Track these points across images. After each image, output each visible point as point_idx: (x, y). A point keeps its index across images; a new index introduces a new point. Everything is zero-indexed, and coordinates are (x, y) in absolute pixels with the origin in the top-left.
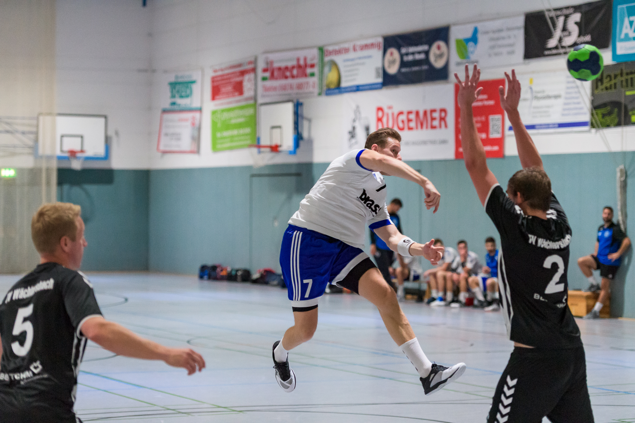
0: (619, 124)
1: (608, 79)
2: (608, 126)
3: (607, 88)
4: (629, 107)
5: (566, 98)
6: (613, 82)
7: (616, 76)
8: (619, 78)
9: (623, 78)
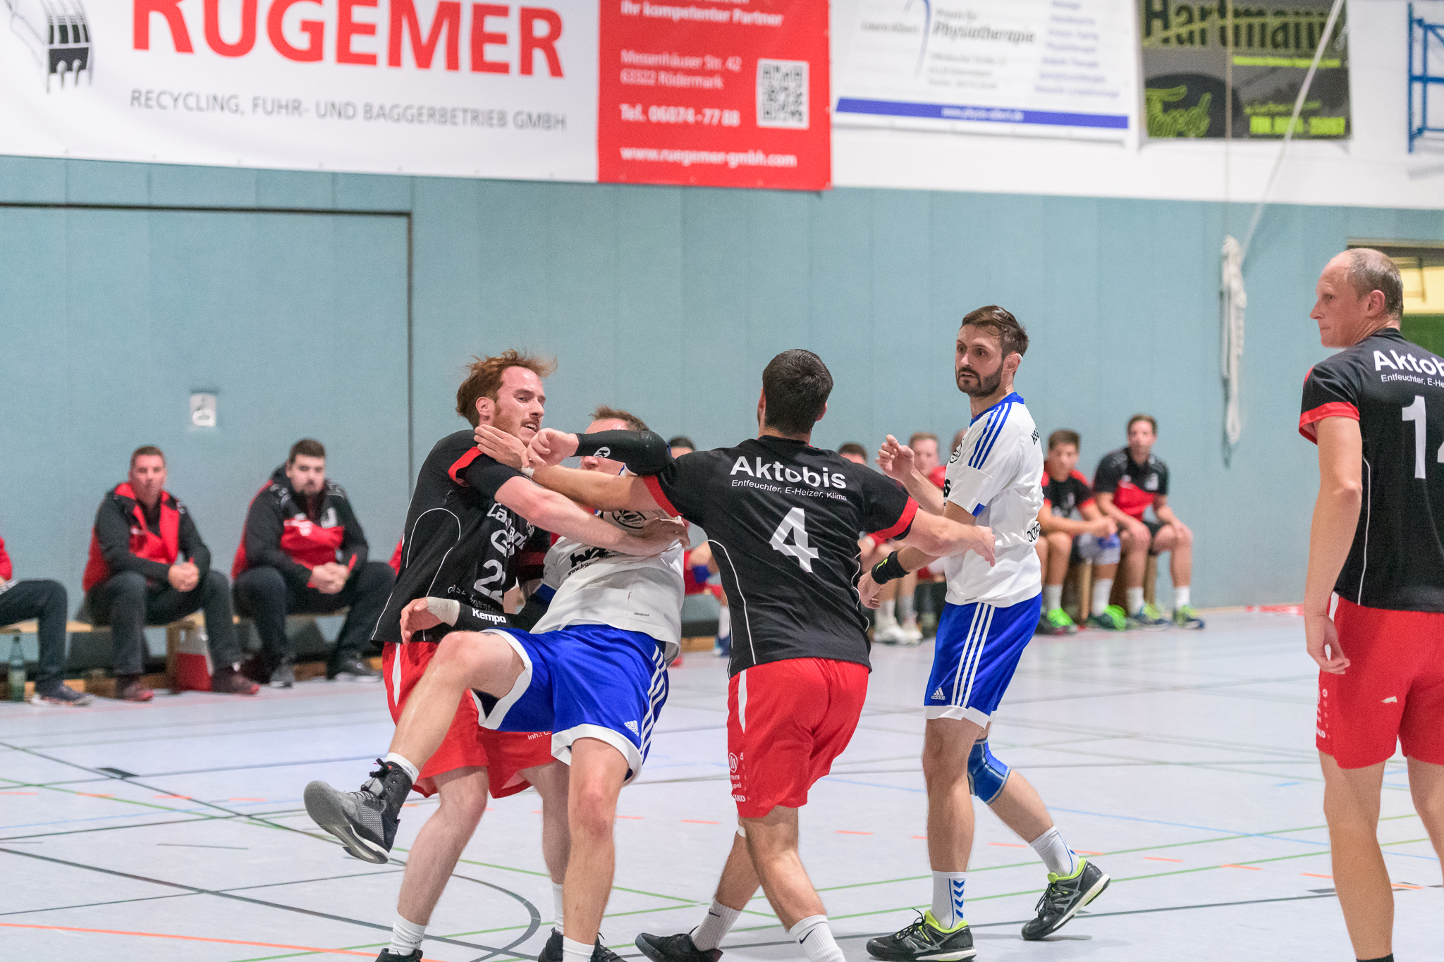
0: (1215, 132)
1: (1184, 17)
2: (1181, 135)
3: (1180, 40)
4: (1244, 96)
5: (1050, 46)
6: (1197, 26)
7: (1204, 14)
8: (1214, 21)
9: (1230, 21)
